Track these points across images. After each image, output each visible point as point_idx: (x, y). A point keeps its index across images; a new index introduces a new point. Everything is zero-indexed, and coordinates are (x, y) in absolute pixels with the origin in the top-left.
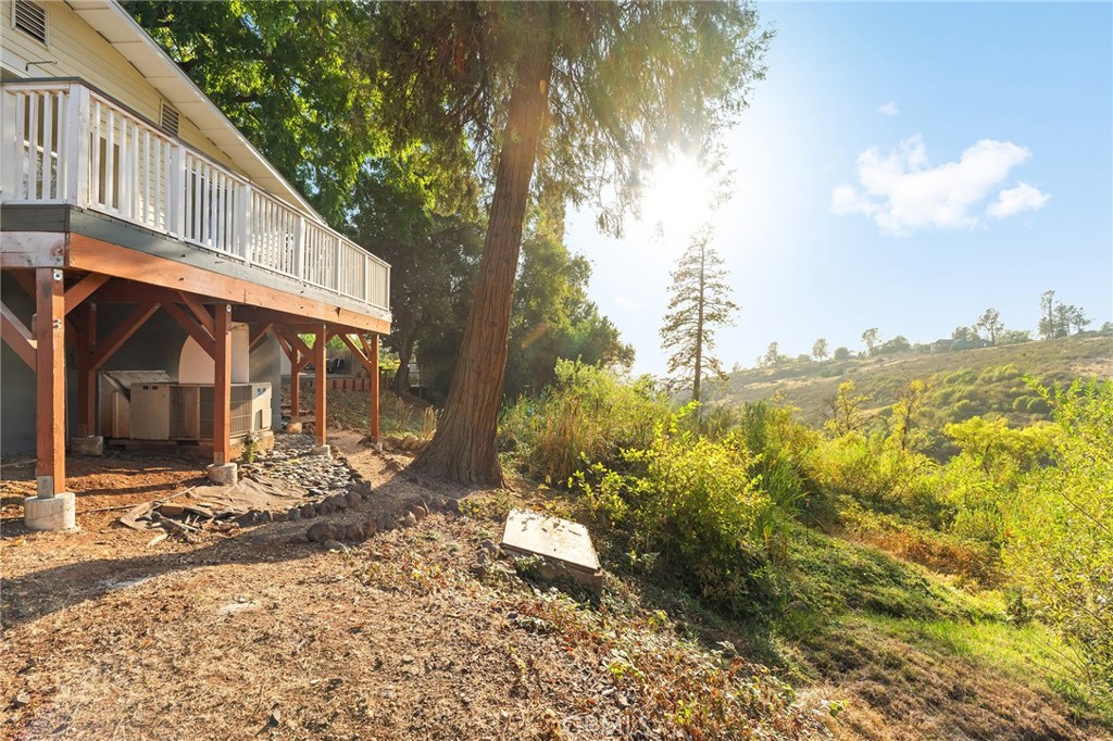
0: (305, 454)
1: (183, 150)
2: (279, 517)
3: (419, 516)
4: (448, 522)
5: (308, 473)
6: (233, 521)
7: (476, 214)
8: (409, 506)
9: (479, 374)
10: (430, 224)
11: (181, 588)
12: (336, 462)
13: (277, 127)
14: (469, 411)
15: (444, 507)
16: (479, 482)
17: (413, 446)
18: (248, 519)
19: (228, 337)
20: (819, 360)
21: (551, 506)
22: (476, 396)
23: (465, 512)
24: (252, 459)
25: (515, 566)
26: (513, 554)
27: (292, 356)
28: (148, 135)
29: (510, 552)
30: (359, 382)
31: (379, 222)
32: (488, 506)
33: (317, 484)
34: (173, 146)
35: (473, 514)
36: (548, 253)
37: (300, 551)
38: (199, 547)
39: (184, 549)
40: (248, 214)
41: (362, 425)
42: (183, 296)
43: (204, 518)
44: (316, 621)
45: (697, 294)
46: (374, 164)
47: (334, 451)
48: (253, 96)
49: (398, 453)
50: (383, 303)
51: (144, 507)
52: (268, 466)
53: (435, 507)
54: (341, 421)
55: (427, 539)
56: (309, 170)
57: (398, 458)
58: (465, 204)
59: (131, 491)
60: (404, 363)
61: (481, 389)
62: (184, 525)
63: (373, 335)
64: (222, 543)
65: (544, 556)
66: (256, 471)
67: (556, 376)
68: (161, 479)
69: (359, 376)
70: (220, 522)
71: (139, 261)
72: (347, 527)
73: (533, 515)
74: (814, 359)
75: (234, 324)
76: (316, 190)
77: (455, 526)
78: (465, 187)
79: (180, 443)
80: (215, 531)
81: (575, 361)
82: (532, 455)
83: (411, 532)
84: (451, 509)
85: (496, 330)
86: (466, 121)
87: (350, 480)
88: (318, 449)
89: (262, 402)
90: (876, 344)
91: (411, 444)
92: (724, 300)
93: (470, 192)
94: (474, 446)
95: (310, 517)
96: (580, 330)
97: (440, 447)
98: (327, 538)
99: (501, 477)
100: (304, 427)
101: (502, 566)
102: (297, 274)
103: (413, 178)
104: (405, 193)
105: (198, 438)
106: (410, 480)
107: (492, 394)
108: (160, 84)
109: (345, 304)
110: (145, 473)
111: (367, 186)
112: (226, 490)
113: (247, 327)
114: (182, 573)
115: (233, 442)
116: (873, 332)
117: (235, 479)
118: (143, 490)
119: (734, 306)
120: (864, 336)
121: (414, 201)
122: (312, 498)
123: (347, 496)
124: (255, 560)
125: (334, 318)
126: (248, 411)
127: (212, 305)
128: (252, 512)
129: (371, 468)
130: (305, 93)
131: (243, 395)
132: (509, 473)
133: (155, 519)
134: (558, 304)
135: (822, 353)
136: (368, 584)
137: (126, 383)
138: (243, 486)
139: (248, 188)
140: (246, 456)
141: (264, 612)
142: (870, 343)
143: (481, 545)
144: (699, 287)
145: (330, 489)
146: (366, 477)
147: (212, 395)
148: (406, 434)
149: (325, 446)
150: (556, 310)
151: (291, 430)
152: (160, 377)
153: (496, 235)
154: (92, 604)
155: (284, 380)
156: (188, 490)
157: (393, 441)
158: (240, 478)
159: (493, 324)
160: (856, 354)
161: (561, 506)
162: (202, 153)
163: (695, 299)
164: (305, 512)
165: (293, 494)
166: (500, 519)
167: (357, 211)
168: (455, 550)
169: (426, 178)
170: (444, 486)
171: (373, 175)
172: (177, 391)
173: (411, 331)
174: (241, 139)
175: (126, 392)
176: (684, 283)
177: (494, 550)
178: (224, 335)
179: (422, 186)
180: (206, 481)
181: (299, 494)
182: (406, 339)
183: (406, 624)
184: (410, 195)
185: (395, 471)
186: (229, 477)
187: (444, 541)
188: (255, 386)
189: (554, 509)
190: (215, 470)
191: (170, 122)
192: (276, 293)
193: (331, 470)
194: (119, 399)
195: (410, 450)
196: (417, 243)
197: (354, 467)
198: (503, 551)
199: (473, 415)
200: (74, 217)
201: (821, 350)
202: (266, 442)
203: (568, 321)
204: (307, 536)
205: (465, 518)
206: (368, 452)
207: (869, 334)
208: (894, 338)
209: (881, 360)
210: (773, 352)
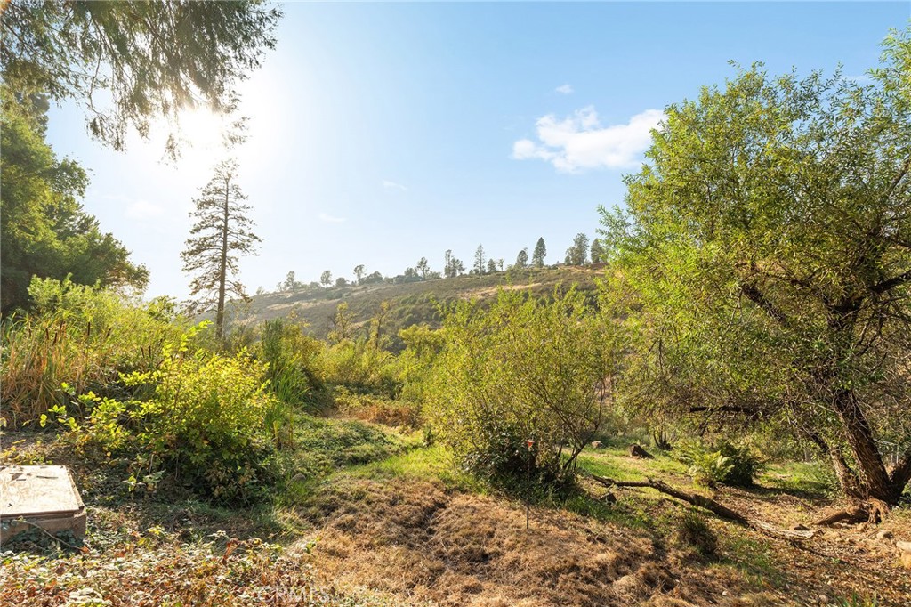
20: (325, 286)
45: (221, 223)
67: (31, 297)
74: (322, 285)
90: (363, 276)
92: (247, 232)
96: (71, 245)
116: (361, 267)
119: (256, 238)
120: (355, 270)
134: (36, 211)
135: (327, 281)
142: (359, 275)
144: (223, 217)
150: (33, 219)
160: (350, 283)
161: (27, 451)
163: (219, 227)
176: (207, 211)
189: (12, 457)
201: (327, 279)
203: (52, 234)
207: (359, 269)
208: (373, 273)
209: (365, 288)
210: (291, 279)
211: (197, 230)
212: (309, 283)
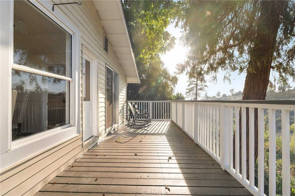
20: (218, 97)
45: (195, 83)
74: (217, 97)
90: (234, 93)
92: (204, 85)
116: (233, 90)
119: (207, 86)
120: (230, 91)
135: (219, 96)
142: (232, 93)
144: (196, 81)
160: (228, 96)
163: (195, 84)
176: (192, 80)
201: (219, 95)
207: (232, 90)
208: (238, 92)
209: (235, 98)
210: (206, 95)
211: (189, 85)
212: (212, 96)
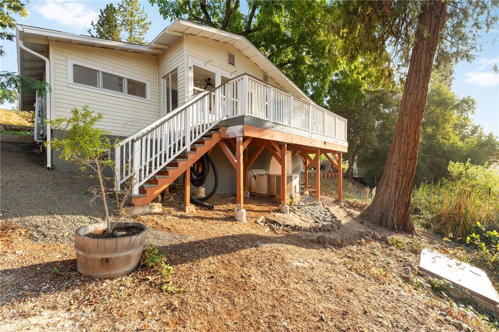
0: (312, 205)
1: (272, 88)
2: (305, 230)
3: (367, 241)
4: (383, 248)
5: (314, 213)
6: (289, 228)
7: (394, 85)
8: (361, 236)
9: (399, 171)
10: (365, 97)
11: (279, 251)
12: (325, 210)
13: (298, 71)
14: (393, 191)
15: (380, 239)
16: (399, 229)
17: (359, 206)
18: (295, 228)
19: (286, 157)
21: (453, 252)
22: (397, 183)
23: (393, 244)
24: (293, 205)
25: (429, 282)
26: (428, 275)
27: (305, 163)
28: (263, 86)
29: (425, 273)
30: (330, 174)
31: (339, 101)
32: (407, 244)
33: (318, 218)
34: (270, 88)
35: (398, 246)
36: (440, 99)
37: (315, 245)
38: (280, 236)
39: (276, 236)
40: (292, 108)
41: (333, 194)
42: (272, 142)
43: (280, 225)
44: (331, 280)
46: (337, 75)
47: (323, 205)
48: (289, 62)
49: (352, 209)
50: (344, 138)
51: (262, 218)
52: (299, 208)
53: (375, 238)
54: (324, 192)
55: (372, 254)
56: (308, 85)
57: (352, 211)
58: (387, 81)
59: (258, 211)
60: (351, 165)
61: (400, 179)
62: (274, 226)
63: (339, 153)
64: (287, 236)
65: (451, 282)
66: (295, 209)
67: (449, 172)
68: (266, 208)
69: (329, 172)
70: (285, 228)
71: (261, 131)
72: (333, 239)
73: (440, 255)
75: (287, 151)
76: (311, 93)
77: (387, 251)
78: (387, 73)
79: (270, 196)
80: (284, 231)
81: (465, 163)
82: (432, 219)
83: (363, 248)
84: (383, 240)
85: (410, 147)
86: (387, 37)
87: (331, 218)
88: (316, 203)
89: (296, 182)
91: (358, 205)
93: (390, 74)
94: (396, 210)
95: (317, 232)
96: (467, 143)
97: (375, 208)
98: (326, 243)
99: (413, 229)
100: (310, 193)
101: (421, 280)
102: (309, 129)
103: (355, 76)
104: (351, 84)
105: (276, 195)
106: (361, 223)
107: (408, 182)
108: (262, 67)
109: (327, 140)
110: (261, 206)
111: (334, 85)
112: (286, 215)
113: (291, 152)
114: (279, 245)
115: (287, 197)
117: (288, 212)
118: (262, 211)
121: (357, 86)
122: (316, 224)
123: (331, 226)
124: (300, 246)
125: (323, 147)
126: (291, 186)
127: (281, 145)
128: (296, 226)
129: (341, 215)
130: (308, 53)
131: (290, 179)
132: (417, 228)
133: (266, 223)
134: (449, 127)
136: (350, 269)
137: (255, 174)
138: (291, 215)
139: (292, 97)
140: (291, 203)
141: (309, 269)
143: (406, 264)
145: (324, 221)
146: (339, 218)
147: (280, 179)
148: (354, 200)
149: (319, 202)
150: (448, 132)
151: (305, 194)
152: (263, 172)
153: (410, 94)
154: (255, 249)
155: (302, 173)
156: (274, 214)
157: (349, 203)
158: (290, 211)
159: (408, 144)
161: (460, 253)
162: (277, 88)
164: (315, 230)
165: (309, 221)
166: (416, 252)
167: (329, 98)
168: (389, 263)
169: (362, 74)
170: (379, 229)
171: (336, 80)
172: (269, 176)
173: (354, 150)
174: (287, 79)
175: (255, 177)
177: (415, 270)
178: (285, 156)
179: (360, 79)
180: (279, 211)
181: (312, 221)
182: (352, 154)
183: (375, 296)
184: (354, 85)
185: (352, 217)
186: (286, 210)
187: (382, 258)
188: (294, 176)
189: (455, 254)
190: (282, 207)
191: (266, 79)
192: (302, 138)
193: (323, 213)
194: (253, 179)
195: (357, 208)
196: (357, 107)
197: (333, 213)
198: (420, 272)
199: (395, 193)
200: (245, 119)
202: (297, 197)
203: (457, 138)
204: (318, 240)
205: (392, 247)
206: (338, 207)
